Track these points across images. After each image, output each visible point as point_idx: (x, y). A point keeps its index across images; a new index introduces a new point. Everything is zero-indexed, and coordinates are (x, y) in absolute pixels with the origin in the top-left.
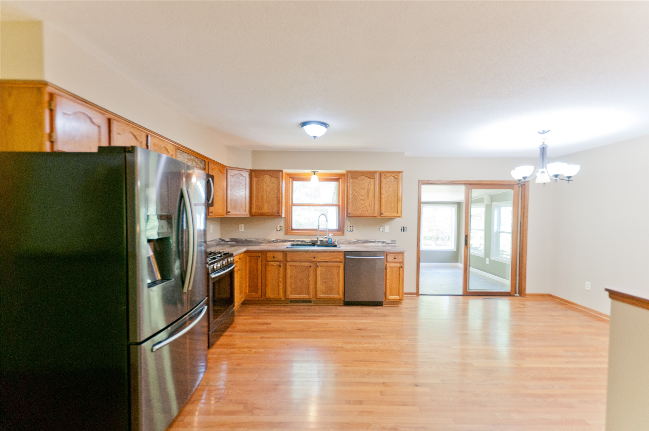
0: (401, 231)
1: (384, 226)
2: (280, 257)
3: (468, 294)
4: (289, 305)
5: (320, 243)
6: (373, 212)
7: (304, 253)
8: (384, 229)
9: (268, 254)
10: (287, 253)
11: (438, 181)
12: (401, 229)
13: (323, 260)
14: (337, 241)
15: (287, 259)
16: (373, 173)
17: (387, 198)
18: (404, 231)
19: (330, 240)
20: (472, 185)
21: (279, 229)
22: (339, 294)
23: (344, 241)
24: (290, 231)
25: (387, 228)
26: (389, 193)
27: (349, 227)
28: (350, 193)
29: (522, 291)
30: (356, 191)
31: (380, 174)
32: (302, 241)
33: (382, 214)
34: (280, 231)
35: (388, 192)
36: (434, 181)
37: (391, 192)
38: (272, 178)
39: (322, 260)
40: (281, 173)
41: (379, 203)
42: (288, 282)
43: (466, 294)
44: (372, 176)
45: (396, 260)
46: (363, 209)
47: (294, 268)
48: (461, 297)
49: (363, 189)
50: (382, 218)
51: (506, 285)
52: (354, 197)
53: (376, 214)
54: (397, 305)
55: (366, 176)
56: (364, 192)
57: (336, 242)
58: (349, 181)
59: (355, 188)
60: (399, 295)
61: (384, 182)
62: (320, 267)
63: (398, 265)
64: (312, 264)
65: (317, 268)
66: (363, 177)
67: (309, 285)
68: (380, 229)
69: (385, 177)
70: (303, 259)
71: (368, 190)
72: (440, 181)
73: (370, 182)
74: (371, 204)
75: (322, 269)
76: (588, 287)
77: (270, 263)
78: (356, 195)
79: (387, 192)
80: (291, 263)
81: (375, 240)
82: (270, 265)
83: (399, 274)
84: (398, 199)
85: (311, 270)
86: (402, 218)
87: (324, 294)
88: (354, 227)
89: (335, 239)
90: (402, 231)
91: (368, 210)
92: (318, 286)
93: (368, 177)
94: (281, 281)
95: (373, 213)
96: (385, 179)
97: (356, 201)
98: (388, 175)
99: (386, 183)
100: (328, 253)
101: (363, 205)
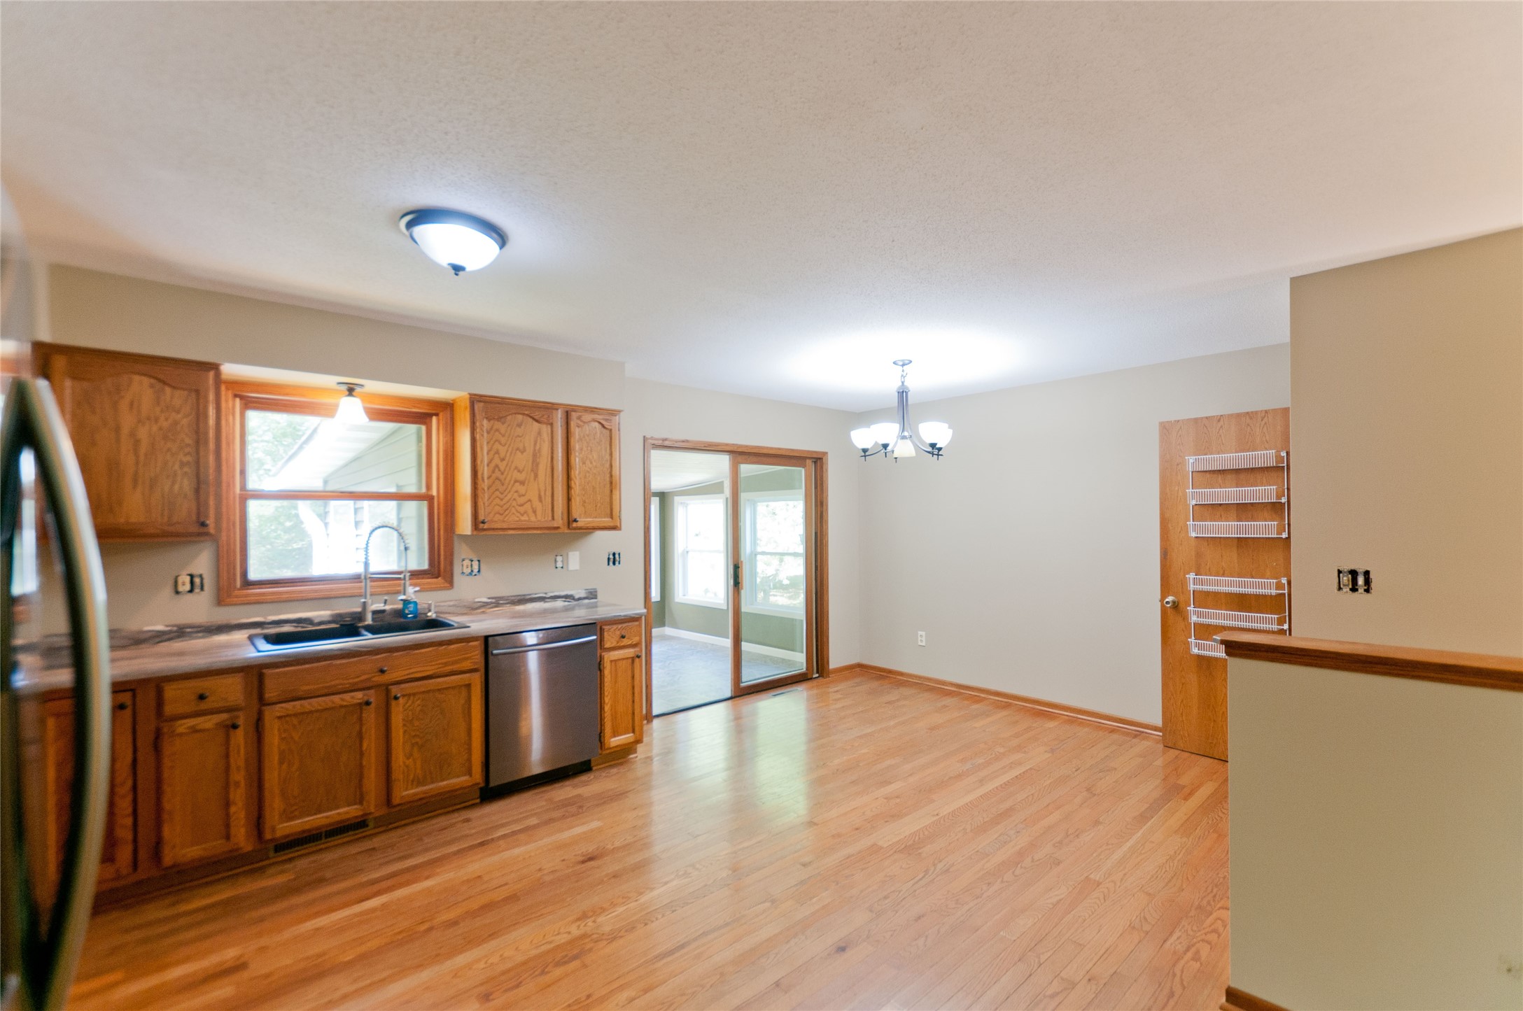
0: (609, 564)
1: (567, 555)
2: (233, 691)
3: (743, 692)
4: (271, 861)
5: (373, 619)
6: (550, 515)
7: (338, 662)
8: (566, 561)
9: (166, 688)
10: (264, 671)
11: (683, 442)
12: (609, 559)
13: (412, 673)
14: (433, 608)
15: (267, 696)
16: (549, 407)
17: (585, 477)
18: (614, 564)
19: (412, 605)
20: (741, 454)
21: (188, 587)
22: (469, 773)
23: (453, 606)
24: (239, 589)
25: (574, 559)
26: (590, 466)
27: (467, 562)
28: (482, 461)
29: (823, 665)
30: (502, 455)
31: (567, 412)
32: (299, 621)
33: (575, 521)
34: (191, 591)
35: (588, 462)
36: (676, 442)
37: (594, 464)
38: (168, 390)
39: (409, 674)
40: (212, 374)
41: (565, 491)
42: (272, 777)
43: (740, 694)
44: (546, 417)
45: (626, 642)
46: (521, 509)
47: (295, 721)
48: (729, 702)
49: (522, 453)
50: (572, 531)
51: (798, 660)
52: (493, 472)
53: (559, 521)
54: (623, 758)
55: (531, 417)
56: (522, 460)
57: (430, 611)
58: (478, 424)
59: (497, 446)
60: (633, 731)
61: (577, 437)
62: (401, 701)
63: (630, 652)
64: (372, 696)
65: (393, 703)
66: (520, 417)
67: (361, 766)
68: (556, 561)
69: (579, 422)
70: (337, 682)
71: (536, 455)
72: (687, 441)
73: (539, 433)
74: (545, 494)
75: (410, 702)
76: (921, 641)
77: (180, 722)
78: (502, 468)
79: (584, 463)
80: (283, 705)
81: (546, 593)
82: (181, 730)
83: (633, 677)
84: (611, 483)
85: (370, 716)
86: (620, 529)
87: (420, 783)
88: (481, 562)
89: (430, 601)
90: (611, 563)
91: (535, 512)
92: (394, 765)
93: (536, 417)
94: (237, 784)
95: (550, 518)
96: (578, 427)
97: (503, 485)
98: (587, 417)
99: (580, 440)
100: (430, 649)
101: (523, 495)
